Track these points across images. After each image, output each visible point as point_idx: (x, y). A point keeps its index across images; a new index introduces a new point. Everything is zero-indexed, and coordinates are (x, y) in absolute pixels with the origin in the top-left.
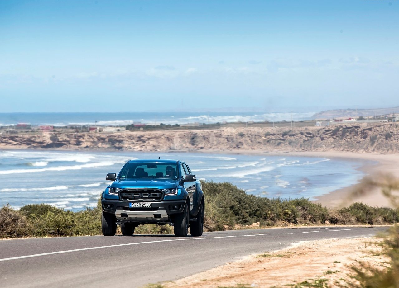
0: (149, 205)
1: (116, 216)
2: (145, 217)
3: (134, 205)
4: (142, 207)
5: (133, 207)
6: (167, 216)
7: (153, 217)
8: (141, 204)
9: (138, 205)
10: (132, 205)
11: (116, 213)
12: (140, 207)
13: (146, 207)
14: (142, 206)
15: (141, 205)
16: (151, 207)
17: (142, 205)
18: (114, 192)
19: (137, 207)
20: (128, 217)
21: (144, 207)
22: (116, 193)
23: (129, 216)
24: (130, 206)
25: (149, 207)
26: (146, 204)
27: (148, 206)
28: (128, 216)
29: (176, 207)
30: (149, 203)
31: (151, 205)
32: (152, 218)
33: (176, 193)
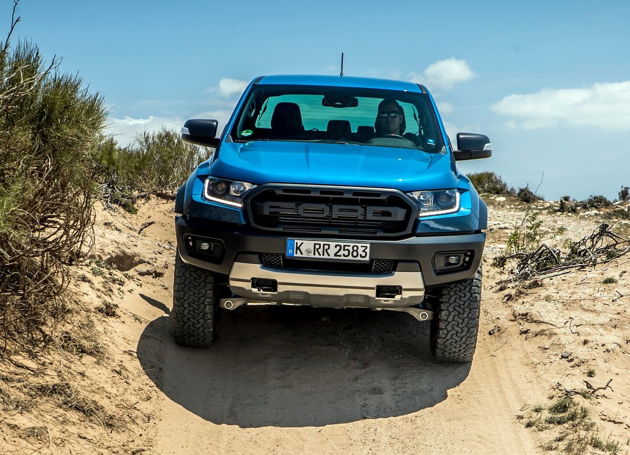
0: (362, 250)
1: (233, 283)
2: (342, 292)
3: (306, 248)
4: (332, 257)
5: (299, 255)
6: (422, 293)
7: (372, 294)
8: (333, 244)
9: (321, 251)
10: (298, 248)
11: (231, 276)
12: (326, 256)
13: (350, 258)
14: (336, 255)
15: (332, 251)
16: (367, 258)
17: (333, 249)
18: (225, 194)
19: (317, 256)
20: (275, 290)
21: (343, 258)
22: (233, 199)
23: (281, 289)
24: (290, 251)
25: (359, 258)
26: (350, 249)
27: (355, 254)
28: (279, 286)
29: (453, 259)
30: (359, 245)
31: (368, 251)
32: (367, 297)
33: (456, 209)
